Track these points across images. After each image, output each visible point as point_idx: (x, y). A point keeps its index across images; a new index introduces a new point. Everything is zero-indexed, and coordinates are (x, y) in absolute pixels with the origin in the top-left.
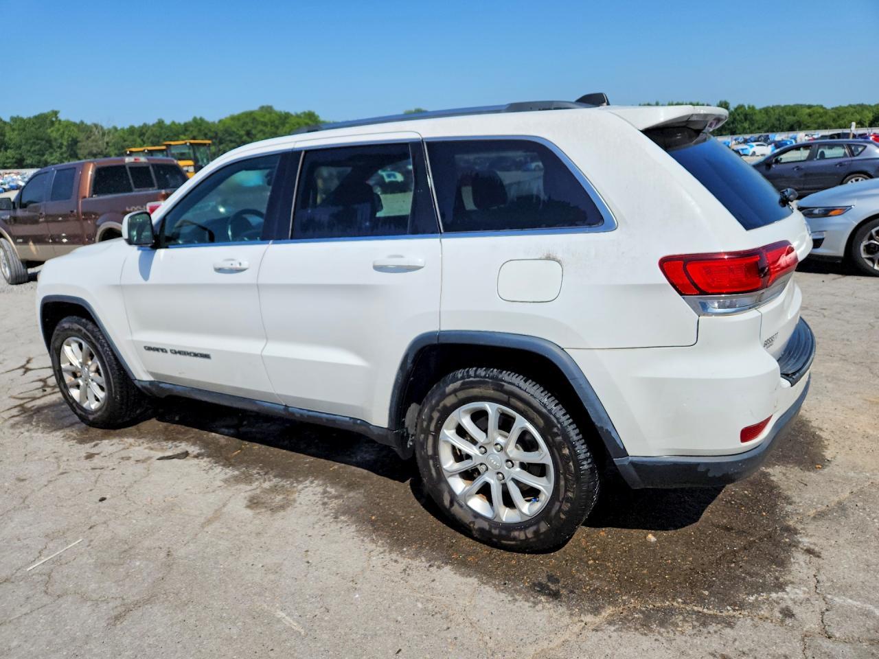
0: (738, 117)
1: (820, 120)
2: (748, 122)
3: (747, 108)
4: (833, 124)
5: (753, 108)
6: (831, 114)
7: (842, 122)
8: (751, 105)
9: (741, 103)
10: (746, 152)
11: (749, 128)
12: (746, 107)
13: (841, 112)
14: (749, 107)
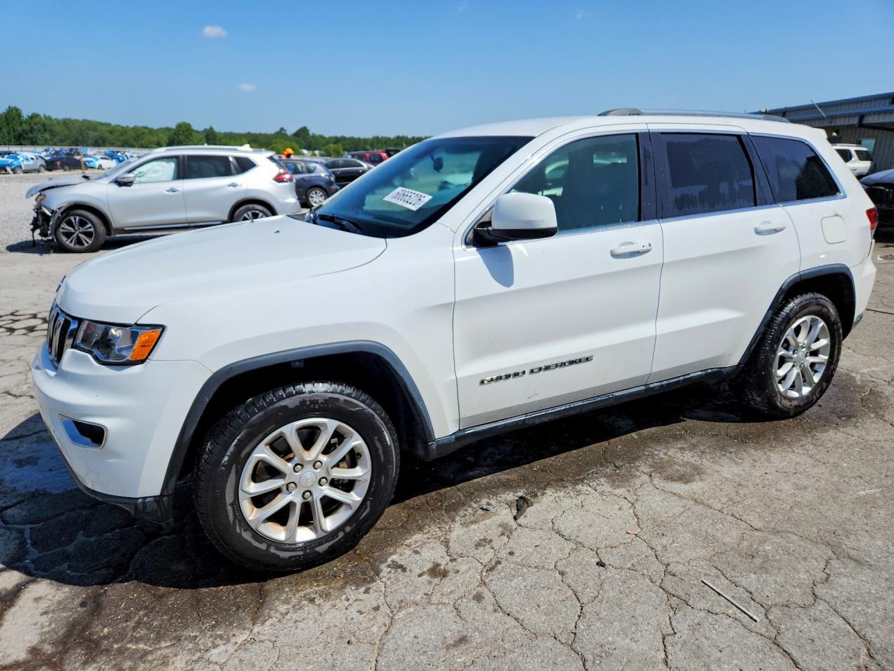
0: (35, 127)
1: (122, 138)
2: (48, 132)
3: (43, 119)
4: (135, 143)
5: (50, 118)
6: (131, 133)
7: (143, 142)
8: (47, 115)
9: (36, 111)
10: (91, 164)
11: (51, 140)
12: (42, 116)
13: (139, 133)
14: (45, 117)
